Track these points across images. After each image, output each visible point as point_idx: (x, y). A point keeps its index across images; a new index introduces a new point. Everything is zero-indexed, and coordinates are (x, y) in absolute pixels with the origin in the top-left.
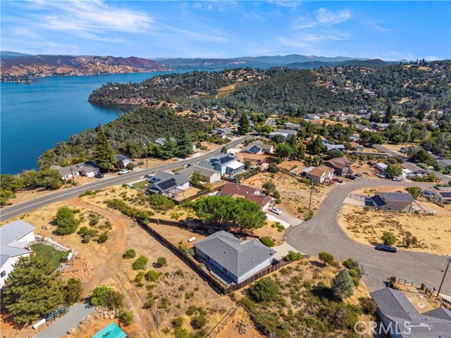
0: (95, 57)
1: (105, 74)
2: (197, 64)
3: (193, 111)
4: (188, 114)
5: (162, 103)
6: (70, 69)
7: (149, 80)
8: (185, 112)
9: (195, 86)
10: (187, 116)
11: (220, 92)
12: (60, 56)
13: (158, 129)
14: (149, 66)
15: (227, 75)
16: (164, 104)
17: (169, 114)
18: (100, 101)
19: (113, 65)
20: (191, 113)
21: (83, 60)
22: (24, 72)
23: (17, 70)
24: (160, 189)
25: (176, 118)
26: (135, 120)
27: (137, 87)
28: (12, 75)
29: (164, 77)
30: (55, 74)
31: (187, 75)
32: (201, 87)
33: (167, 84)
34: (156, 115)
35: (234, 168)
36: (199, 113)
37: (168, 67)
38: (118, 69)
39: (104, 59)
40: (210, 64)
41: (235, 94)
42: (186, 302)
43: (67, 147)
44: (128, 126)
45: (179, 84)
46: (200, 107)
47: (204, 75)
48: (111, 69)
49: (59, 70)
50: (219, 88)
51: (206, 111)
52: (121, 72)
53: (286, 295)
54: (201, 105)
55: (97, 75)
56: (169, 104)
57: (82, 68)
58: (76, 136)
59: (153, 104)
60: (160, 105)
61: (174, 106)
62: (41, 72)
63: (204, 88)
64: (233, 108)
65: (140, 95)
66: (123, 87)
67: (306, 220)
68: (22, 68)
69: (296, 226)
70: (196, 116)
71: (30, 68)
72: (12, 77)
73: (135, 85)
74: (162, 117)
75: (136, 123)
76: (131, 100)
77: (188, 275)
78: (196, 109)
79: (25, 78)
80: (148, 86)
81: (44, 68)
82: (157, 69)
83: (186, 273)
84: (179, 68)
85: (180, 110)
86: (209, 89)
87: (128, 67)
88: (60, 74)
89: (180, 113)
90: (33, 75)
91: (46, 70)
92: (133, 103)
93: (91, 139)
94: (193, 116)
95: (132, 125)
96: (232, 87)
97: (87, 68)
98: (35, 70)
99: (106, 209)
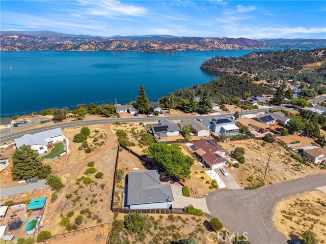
0: (215, 38)
1: (219, 50)
2: (295, 44)
3: (268, 82)
4: (263, 83)
5: (244, 73)
6: (197, 46)
7: (247, 56)
8: (261, 82)
9: (282, 61)
10: (261, 85)
11: (305, 67)
12: (194, 38)
13: (235, 92)
14: (253, 44)
15: (317, 54)
16: (245, 74)
17: (247, 81)
18: (207, 68)
19: (226, 43)
20: (266, 83)
21: (207, 40)
22: (171, 47)
23: (167, 46)
24: (154, 131)
25: (252, 86)
26: (221, 83)
27: (235, 60)
28: (164, 49)
29: (259, 54)
30: (188, 49)
31: (279, 52)
32: (288, 62)
33: (259, 59)
34: (237, 81)
35: (227, 130)
36: (273, 84)
37: (267, 46)
38: (229, 47)
39: (221, 39)
40: (307, 43)
41: (319, 70)
42: (88, 205)
43: (174, 96)
44: (215, 87)
45: (268, 59)
46: (275, 79)
47: (294, 53)
48: (223, 47)
49: (190, 47)
50: (304, 64)
51: (281, 82)
52: (230, 49)
53: (152, 234)
54: (277, 77)
55: (213, 50)
56: (250, 74)
57: (205, 46)
58: (180, 90)
59: (237, 73)
60: (242, 75)
61: (253, 76)
62: (180, 48)
63: (290, 63)
64: (309, 82)
65: (235, 66)
66: (225, 59)
67: (246, 188)
68: (170, 45)
69: (230, 190)
70: (269, 86)
71: (174, 45)
72: (163, 50)
73: (234, 59)
74: (241, 83)
75: (220, 86)
76: (228, 69)
77: (106, 189)
78: (271, 80)
79: (170, 51)
80: (243, 60)
81: (183, 45)
82: (258, 47)
83: (107, 188)
84: (278, 46)
85: (257, 79)
86: (295, 65)
87: (236, 45)
88: (190, 49)
89: (256, 82)
90: (175, 49)
91: (183, 46)
92: (229, 72)
93: (188, 94)
94: (266, 85)
95: (217, 87)
96: (319, 64)
97: (208, 46)
98: (177, 46)
99: (114, 135)
